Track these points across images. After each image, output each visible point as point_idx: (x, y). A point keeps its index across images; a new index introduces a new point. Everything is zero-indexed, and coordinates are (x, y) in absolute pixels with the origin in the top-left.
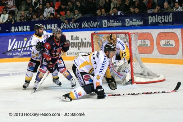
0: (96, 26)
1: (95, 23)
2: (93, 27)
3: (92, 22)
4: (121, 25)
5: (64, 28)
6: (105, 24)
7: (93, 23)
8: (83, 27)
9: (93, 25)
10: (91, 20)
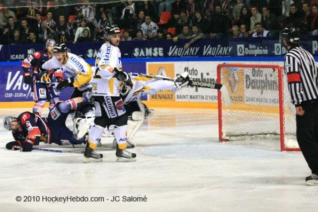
0: (226, 54)
1: (225, 48)
2: (222, 55)
3: (219, 46)
4: (267, 53)
5: (173, 55)
6: (241, 50)
7: (222, 48)
8: (204, 54)
9: (221, 52)
10: (219, 44)
